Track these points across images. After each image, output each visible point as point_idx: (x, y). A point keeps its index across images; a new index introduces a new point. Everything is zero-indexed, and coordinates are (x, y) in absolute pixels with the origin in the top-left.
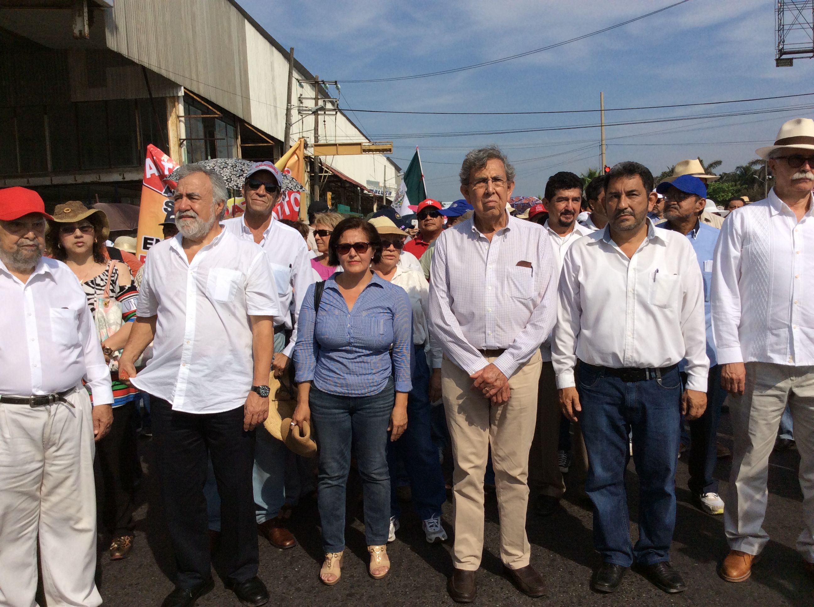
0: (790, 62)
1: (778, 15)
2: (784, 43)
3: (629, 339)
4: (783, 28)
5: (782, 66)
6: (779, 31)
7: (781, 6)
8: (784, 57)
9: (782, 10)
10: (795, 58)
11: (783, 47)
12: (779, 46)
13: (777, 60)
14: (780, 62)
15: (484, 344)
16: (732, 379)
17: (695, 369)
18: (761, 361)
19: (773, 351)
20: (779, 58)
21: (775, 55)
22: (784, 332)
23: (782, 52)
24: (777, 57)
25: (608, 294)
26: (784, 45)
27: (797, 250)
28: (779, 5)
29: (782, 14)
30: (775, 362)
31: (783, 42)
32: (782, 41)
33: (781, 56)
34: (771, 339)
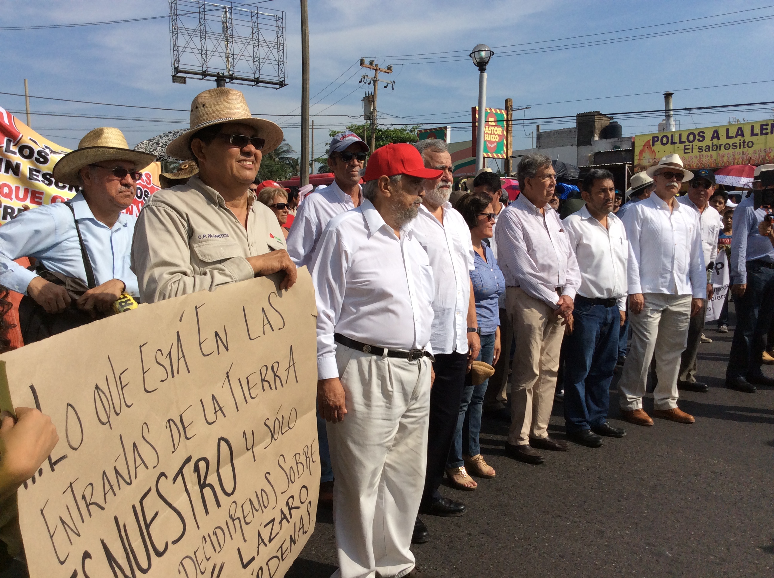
0: (183, 80)
1: (173, 36)
2: (180, 63)
3: (617, 280)
4: (178, 49)
5: (177, 82)
6: (174, 51)
7: (175, 29)
8: (179, 75)
9: (176, 33)
10: (189, 78)
11: (178, 66)
12: (174, 64)
13: (173, 76)
14: (175, 79)
15: (557, 284)
16: (638, 303)
17: (622, 298)
18: (654, 292)
19: (662, 287)
20: (175, 75)
21: (171, 72)
22: (668, 276)
23: (177, 70)
24: (174, 74)
25: (603, 252)
26: (179, 64)
27: (674, 229)
28: (173, 28)
29: (176, 35)
30: (664, 293)
31: (179, 61)
32: (177, 60)
33: (177, 74)
34: (662, 280)
